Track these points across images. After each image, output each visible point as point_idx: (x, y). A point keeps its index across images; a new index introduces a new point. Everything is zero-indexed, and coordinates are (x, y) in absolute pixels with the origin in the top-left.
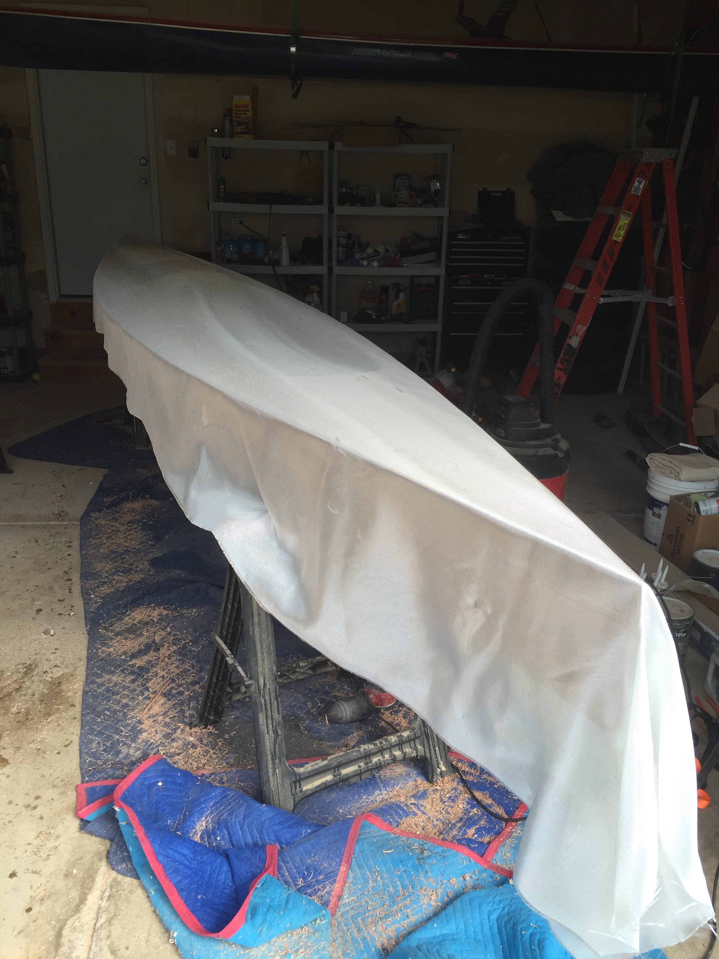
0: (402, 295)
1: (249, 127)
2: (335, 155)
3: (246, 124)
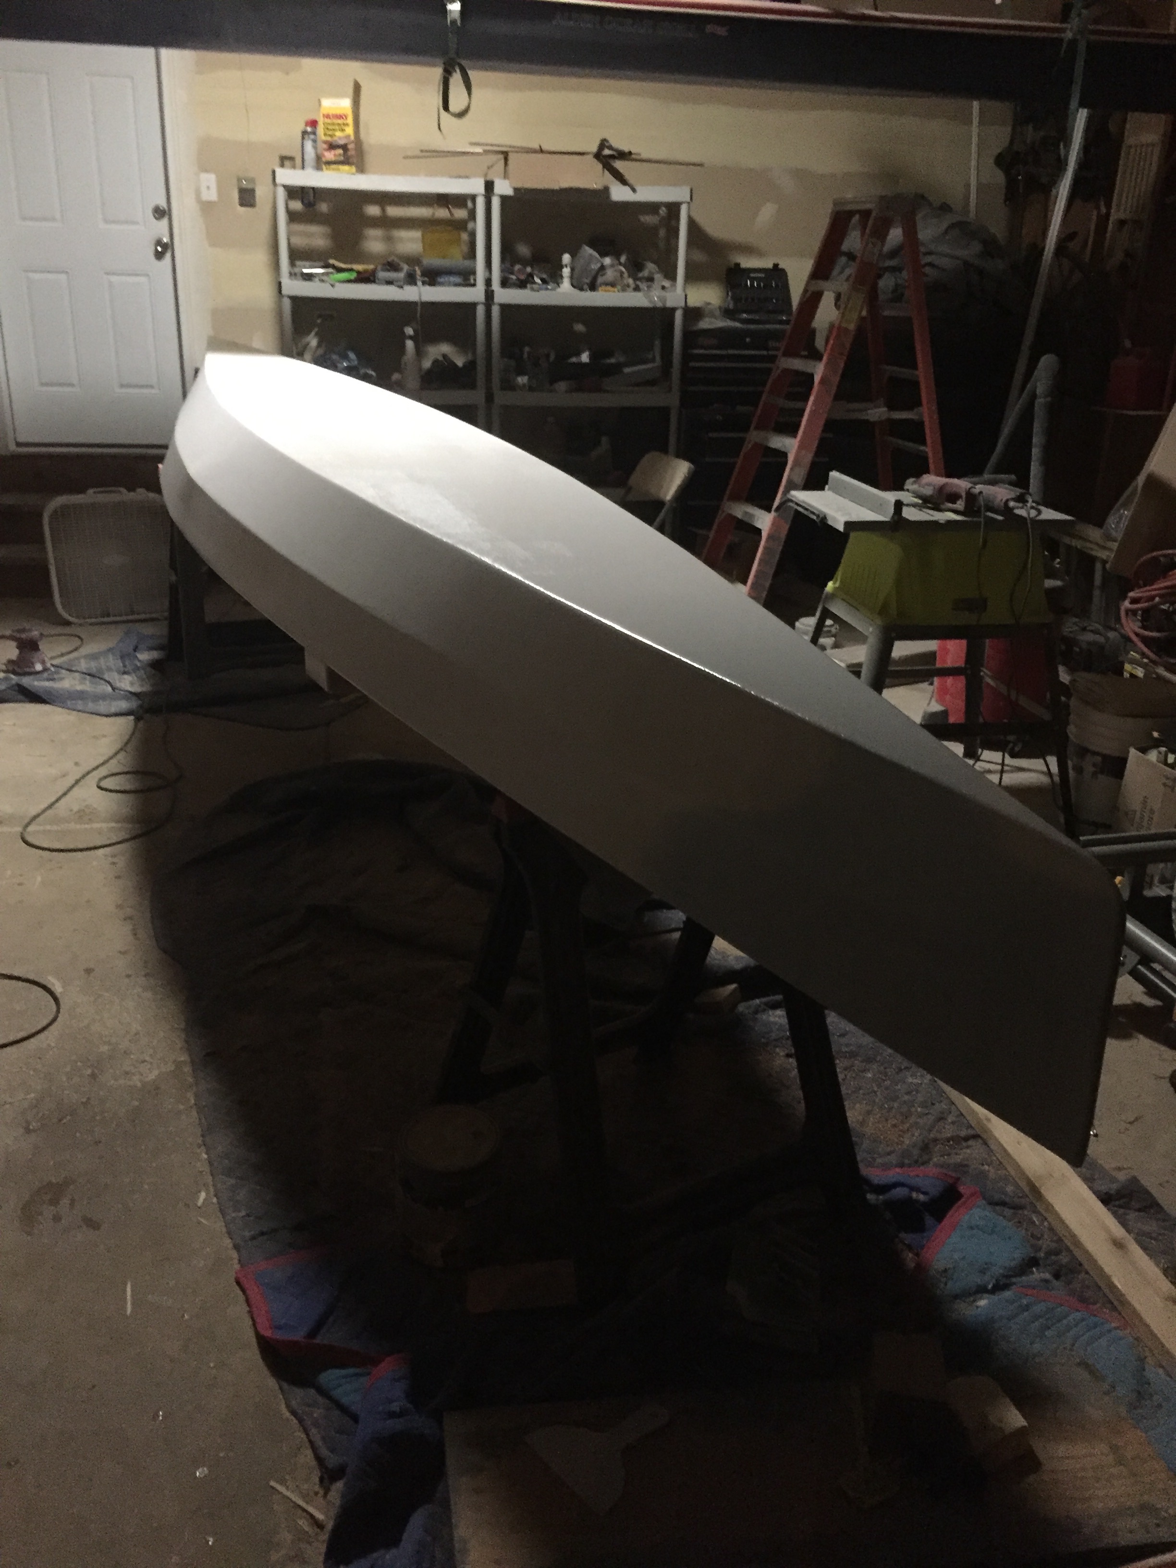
0: (604, 440)
1: (350, 153)
2: (496, 203)
3: (344, 147)
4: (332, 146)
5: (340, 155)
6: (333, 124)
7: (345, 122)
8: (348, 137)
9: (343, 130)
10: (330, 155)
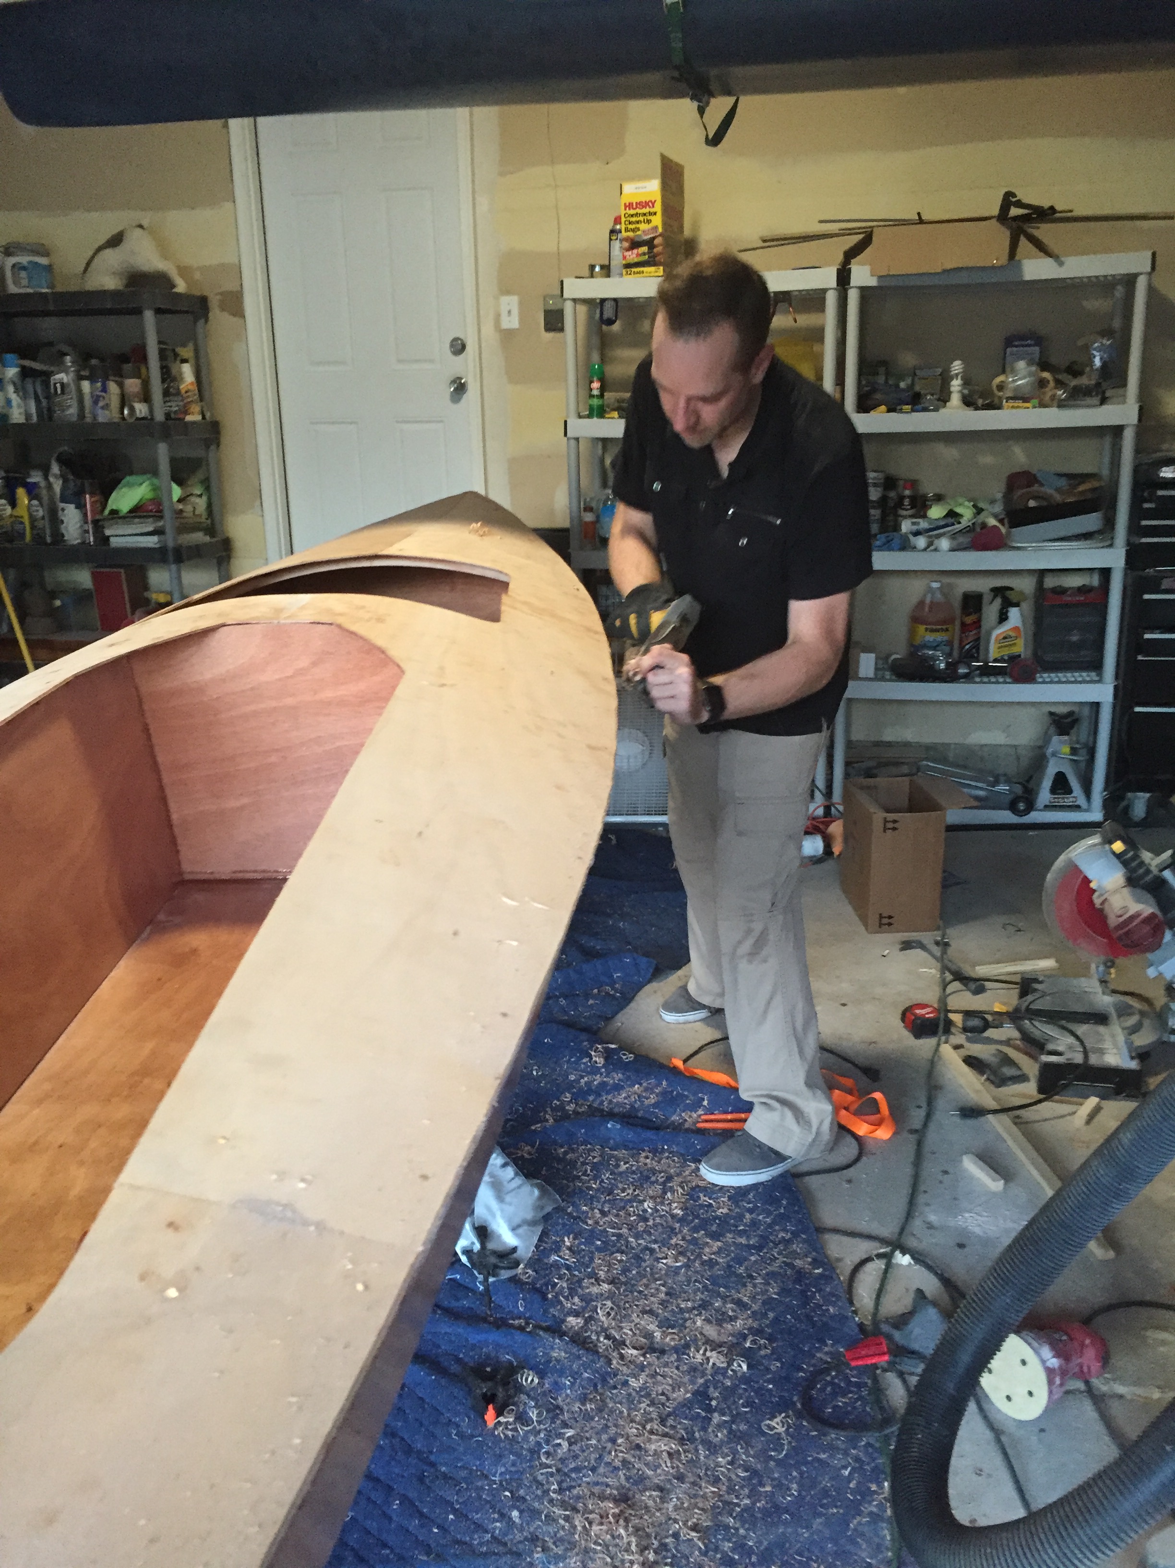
0: (1014, 614)
1: (655, 250)
2: (853, 297)
3: (650, 243)
4: (635, 244)
5: (644, 254)
6: (637, 215)
7: (652, 210)
8: (656, 228)
9: (649, 221)
10: (632, 256)
